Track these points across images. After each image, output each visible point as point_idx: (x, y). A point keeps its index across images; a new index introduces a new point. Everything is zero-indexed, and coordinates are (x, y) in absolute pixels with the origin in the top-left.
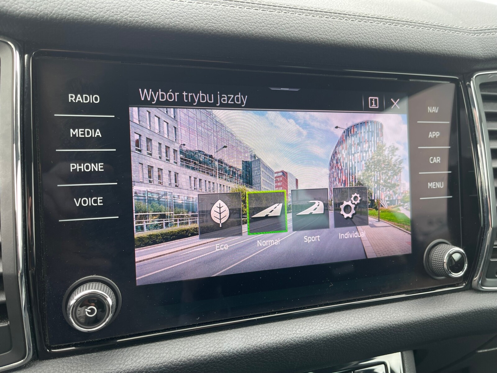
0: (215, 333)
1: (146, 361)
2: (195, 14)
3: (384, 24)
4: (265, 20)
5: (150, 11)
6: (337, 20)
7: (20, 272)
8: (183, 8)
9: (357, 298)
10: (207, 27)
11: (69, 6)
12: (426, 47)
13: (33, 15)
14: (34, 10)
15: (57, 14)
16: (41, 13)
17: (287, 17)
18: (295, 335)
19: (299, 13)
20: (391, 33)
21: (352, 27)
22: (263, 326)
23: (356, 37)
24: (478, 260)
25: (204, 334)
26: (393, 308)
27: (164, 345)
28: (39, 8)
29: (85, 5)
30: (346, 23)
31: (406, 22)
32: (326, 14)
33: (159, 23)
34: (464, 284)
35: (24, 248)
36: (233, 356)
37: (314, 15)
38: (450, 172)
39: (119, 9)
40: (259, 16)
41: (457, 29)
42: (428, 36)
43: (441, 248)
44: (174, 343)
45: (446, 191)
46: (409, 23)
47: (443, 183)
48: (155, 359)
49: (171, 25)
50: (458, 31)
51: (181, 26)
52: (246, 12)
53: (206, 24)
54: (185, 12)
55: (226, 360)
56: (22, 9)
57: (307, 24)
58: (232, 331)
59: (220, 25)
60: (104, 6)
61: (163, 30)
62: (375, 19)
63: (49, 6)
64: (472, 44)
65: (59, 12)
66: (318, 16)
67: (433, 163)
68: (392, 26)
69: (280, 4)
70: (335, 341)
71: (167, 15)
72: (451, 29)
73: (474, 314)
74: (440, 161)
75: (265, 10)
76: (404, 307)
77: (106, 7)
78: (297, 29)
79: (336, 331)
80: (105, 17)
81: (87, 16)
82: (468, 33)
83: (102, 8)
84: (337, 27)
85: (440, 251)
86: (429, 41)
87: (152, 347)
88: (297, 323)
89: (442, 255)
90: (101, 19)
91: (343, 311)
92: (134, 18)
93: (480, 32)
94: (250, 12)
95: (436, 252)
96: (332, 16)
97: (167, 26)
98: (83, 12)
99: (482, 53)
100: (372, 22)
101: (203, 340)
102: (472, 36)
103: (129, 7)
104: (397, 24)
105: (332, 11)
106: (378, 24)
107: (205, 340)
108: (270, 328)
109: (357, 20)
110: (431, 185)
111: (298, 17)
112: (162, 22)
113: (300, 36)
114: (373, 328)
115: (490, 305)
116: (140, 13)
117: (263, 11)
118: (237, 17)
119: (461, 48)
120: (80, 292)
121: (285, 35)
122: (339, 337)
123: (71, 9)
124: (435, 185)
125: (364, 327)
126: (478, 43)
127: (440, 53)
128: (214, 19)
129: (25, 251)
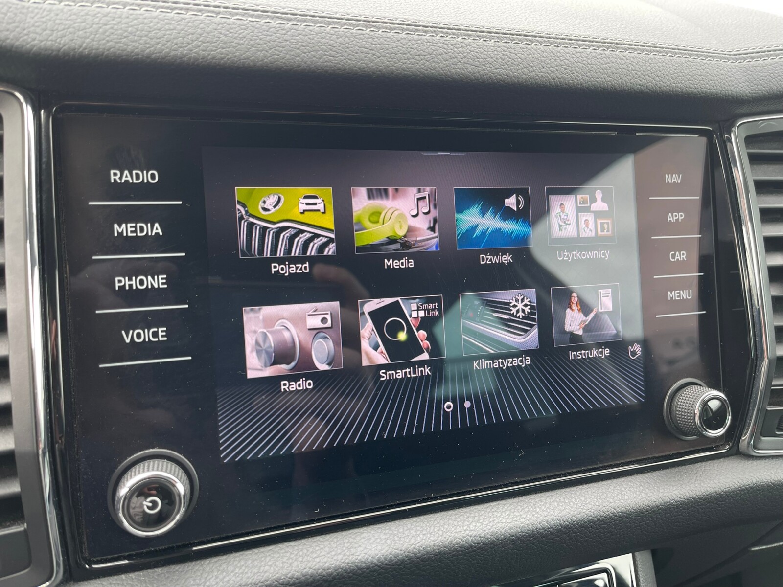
0: (344, 533)
1: (238, 579)
2: (303, 42)
3: (595, 49)
4: (411, 48)
5: (234, 40)
6: (522, 45)
7: (41, 446)
8: (285, 35)
9: (563, 472)
10: (323, 62)
11: (108, 36)
12: (660, 84)
13: (53, 51)
14: (53, 42)
15: (90, 48)
16: (64, 48)
17: (444, 43)
18: (468, 532)
19: (464, 37)
20: (606, 64)
21: (545, 56)
22: (417, 520)
23: (552, 72)
24: (749, 409)
25: (327, 535)
26: (618, 487)
27: (266, 553)
28: (62, 40)
29: (132, 33)
30: (536, 51)
31: (629, 45)
32: (505, 37)
33: (248, 59)
34: (727, 447)
35: (47, 410)
36: (373, 567)
37: (487, 39)
38: (702, 274)
39: (185, 39)
40: (401, 43)
41: (709, 53)
42: (663, 66)
43: (689, 391)
44: (281, 549)
45: (696, 303)
46: (633, 47)
47: (691, 290)
48: (252, 575)
49: (266, 62)
50: (710, 56)
51: (282, 62)
52: (381, 38)
53: (320, 59)
54: (287, 41)
55: (363, 574)
56: (36, 42)
57: (476, 53)
58: (370, 528)
59: (342, 58)
60: (162, 35)
61: (254, 68)
62: (580, 42)
63: (78, 36)
64: (732, 76)
65: (93, 45)
66: (492, 41)
67: (675, 261)
68: (608, 53)
69: (433, 23)
70: (529, 540)
71: (259, 46)
72: (699, 53)
73: (743, 492)
74: (685, 257)
75: (411, 33)
76: (635, 485)
77: (166, 37)
78: (460, 62)
79: (531, 525)
80: (164, 52)
81: (136, 50)
82: (725, 58)
83: (160, 38)
84: (523, 56)
85: (688, 396)
86: (665, 74)
87: (247, 557)
88: (470, 514)
89: (692, 403)
90: (158, 55)
91: (541, 492)
92: (210, 52)
93: (744, 57)
94: (388, 38)
95: (683, 399)
96: (514, 40)
97: (260, 63)
98: (131, 45)
99: (747, 90)
100: (576, 47)
101: (327, 543)
102: (732, 64)
103: (200, 35)
104: (614, 49)
105: (514, 32)
106: (585, 50)
107: (329, 544)
108: (428, 522)
109: (553, 45)
110: (673, 295)
111: (461, 43)
112: (253, 57)
113: (466, 72)
114: (587, 519)
115: (768, 478)
116: (219, 44)
117: (408, 35)
118: (368, 45)
119: (715, 83)
120: (135, 475)
121: (443, 71)
122: (536, 534)
123: (111, 41)
124: (678, 295)
125: (573, 517)
126: (741, 75)
127: (682, 92)
128: (333, 50)
129: (48, 414)
